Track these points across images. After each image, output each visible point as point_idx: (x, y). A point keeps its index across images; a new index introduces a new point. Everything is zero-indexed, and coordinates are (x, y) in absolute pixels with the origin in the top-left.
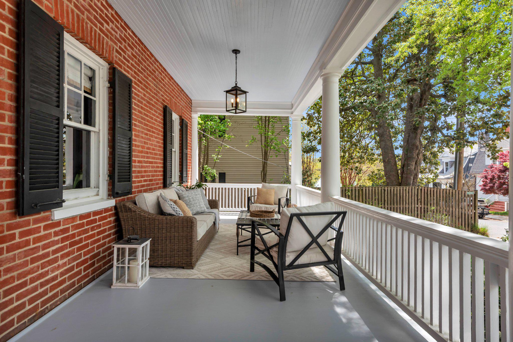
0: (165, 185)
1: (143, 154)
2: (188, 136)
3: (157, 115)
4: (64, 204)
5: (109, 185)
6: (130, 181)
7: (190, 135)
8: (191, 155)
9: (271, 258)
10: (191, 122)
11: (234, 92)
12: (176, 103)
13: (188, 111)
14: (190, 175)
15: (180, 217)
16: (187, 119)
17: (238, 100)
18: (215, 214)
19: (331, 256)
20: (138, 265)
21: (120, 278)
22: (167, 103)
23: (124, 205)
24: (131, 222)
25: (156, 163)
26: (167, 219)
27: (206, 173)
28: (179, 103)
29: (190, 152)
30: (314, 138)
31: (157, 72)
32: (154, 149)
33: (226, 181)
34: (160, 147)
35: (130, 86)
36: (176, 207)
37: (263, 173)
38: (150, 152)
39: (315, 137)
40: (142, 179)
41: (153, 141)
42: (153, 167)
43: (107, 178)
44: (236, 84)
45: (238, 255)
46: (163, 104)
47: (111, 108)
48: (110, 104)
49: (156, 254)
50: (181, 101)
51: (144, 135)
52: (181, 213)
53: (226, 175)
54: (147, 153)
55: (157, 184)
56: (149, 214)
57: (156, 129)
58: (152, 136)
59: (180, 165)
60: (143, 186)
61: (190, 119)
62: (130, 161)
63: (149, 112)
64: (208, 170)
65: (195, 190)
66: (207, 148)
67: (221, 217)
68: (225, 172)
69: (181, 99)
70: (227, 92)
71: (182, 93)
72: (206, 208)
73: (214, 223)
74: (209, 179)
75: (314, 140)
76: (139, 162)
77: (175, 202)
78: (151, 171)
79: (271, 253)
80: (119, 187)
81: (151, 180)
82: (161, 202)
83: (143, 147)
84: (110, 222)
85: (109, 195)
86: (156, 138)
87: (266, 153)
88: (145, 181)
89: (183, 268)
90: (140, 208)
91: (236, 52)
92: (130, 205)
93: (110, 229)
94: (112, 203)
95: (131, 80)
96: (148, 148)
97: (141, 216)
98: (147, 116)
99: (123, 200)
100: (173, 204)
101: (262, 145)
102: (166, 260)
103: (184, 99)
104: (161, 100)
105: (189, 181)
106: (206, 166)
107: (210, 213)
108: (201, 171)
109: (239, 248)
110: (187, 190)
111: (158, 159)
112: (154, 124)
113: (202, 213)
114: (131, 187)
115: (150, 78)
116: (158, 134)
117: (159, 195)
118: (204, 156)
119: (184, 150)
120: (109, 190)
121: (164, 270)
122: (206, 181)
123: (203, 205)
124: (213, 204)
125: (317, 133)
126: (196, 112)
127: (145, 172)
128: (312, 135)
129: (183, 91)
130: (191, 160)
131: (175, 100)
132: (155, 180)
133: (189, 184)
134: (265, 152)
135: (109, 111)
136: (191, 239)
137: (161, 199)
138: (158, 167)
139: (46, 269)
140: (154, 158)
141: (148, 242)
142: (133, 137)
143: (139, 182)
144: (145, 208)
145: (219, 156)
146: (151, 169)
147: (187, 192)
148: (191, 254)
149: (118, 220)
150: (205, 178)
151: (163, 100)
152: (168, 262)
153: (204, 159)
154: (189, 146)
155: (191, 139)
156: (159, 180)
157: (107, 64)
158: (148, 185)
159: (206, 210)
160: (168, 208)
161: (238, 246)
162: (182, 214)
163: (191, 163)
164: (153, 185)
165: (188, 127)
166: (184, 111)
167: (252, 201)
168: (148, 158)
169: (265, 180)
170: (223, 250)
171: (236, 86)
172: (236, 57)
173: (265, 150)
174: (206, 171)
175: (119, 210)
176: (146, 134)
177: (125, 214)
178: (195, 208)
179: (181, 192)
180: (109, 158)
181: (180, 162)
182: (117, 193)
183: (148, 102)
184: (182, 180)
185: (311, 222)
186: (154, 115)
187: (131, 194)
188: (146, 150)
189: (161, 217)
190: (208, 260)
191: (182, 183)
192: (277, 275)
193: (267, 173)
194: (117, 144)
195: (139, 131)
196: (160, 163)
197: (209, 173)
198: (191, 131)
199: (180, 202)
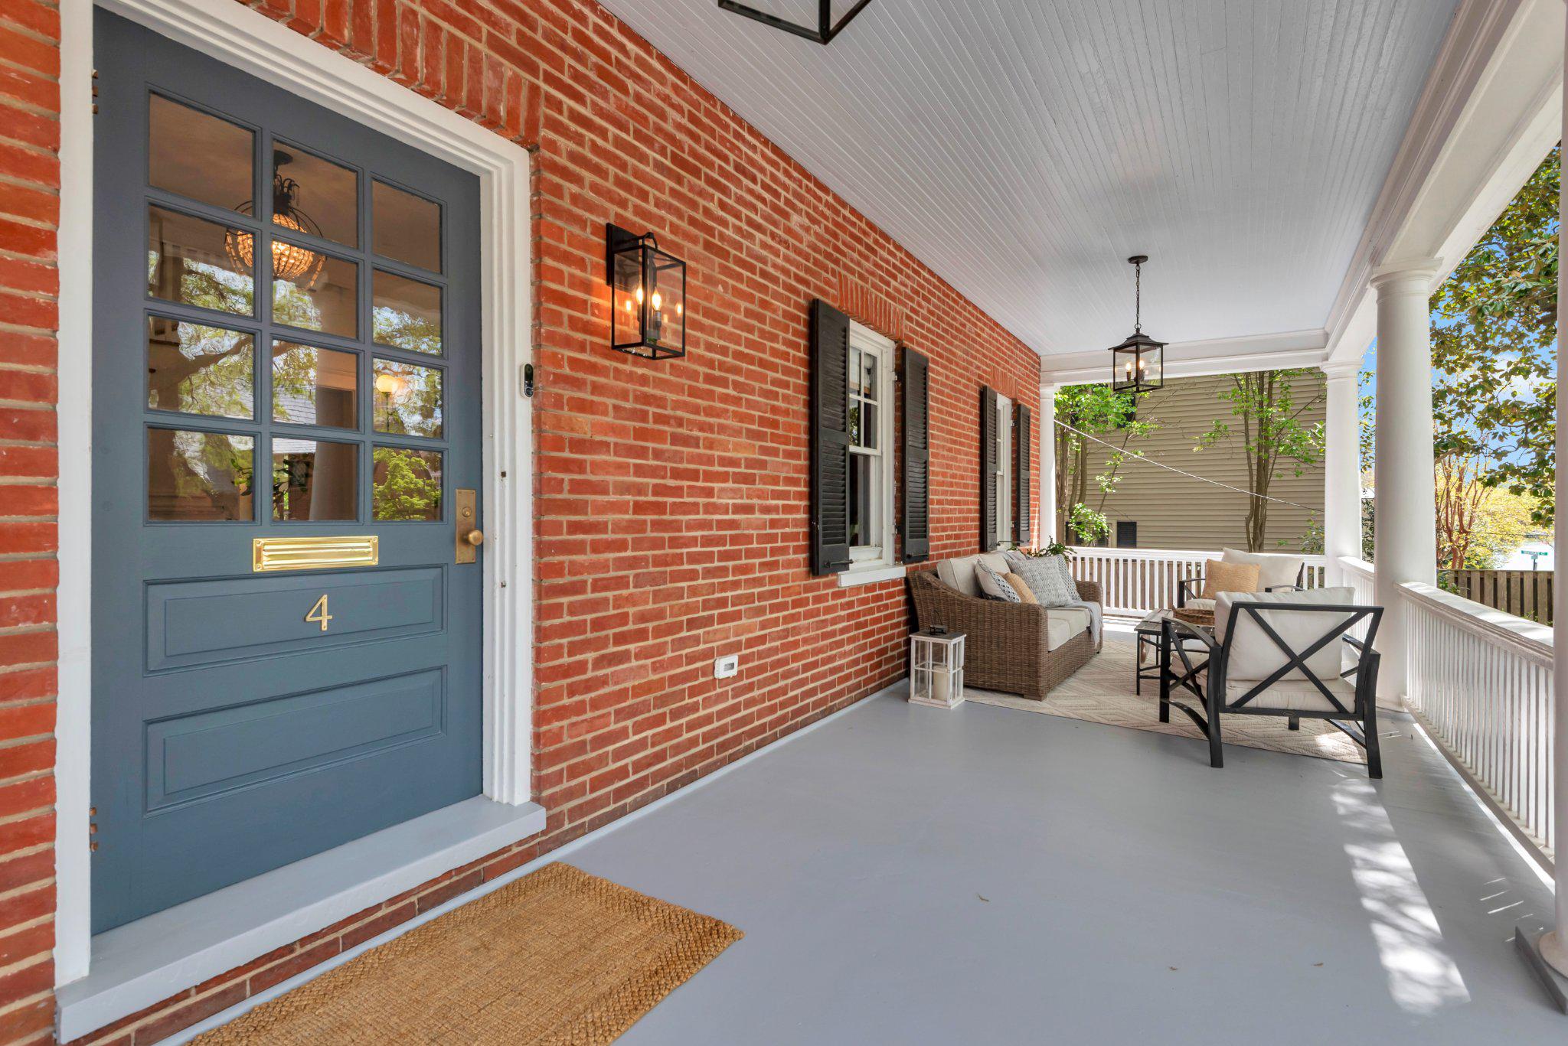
0: (983, 548)
1: (945, 488)
2: (1032, 439)
3: (968, 408)
4: (851, 566)
5: (896, 542)
6: (925, 537)
7: (1035, 437)
8: (1038, 481)
9: (1197, 690)
10: (1037, 407)
11: (1133, 348)
12: (1004, 375)
13: (1031, 384)
14: (1036, 527)
15: (1013, 606)
16: (1028, 402)
17: (1142, 364)
18: (1090, 611)
19: (1349, 703)
20: (948, 671)
21: (921, 690)
22: (987, 381)
23: (919, 577)
24: (931, 607)
25: (966, 503)
26: (991, 605)
27: (1079, 523)
28: (1010, 371)
29: (1035, 475)
30: (1460, 408)
31: (969, 325)
32: (962, 477)
33: (1138, 544)
34: (973, 471)
35: (925, 369)
36: (1006, 584)
37: (1252, 524)
38: (956, 484)
39: (1461, 405)
40: (944, 534)
41: (961, 461)
42: (961, 511)
43: (893, 530)
44: (1138, 330)
45: (1138, 694)
46: (978, 384)
47: (899, 414)
48: (896, 409)
49: (973, 665)
50: (1015, 368)
51: (945, 453)
52: (1016, 597)
53: (1138, 529)
54: (951, 485)
55: (969, 544)
56: (960, 595)
57: (966, 437)
58: (959, 452)
59: (1013, 505)
60: (945, 547)
61: (1035, 400)
62: (925, 502)
63: (954, 407)
64: (1086, 515)
65: (1045, 559)
66: (1082, 458)
67: (1108, 627)
68: (1133, 519)
69: (1016, 361)
70: (1116, 349)
71: (1017, 348)
72: (1070, 598)
73: (1089, 630)
74: (1087, 536)
75: (1461, 415)
76: (939, 502)
77: (1005, 577)
78: (958, 520)
79: (1199, 681)
80: (912, 546)
81: (957, 537)
82: (980, 576)
83: (944, 475)
84: (898, 602)
85: (896, 559)
86: (966, 454)
87: (1263, 466)
88: (949, 537)
89: (1022, 696)
90: (944, 583)
91: (1137, 260)
92: (931, 578)
93: (900, 614)
94: (900, 572)
95: (927, 360)
96: (953, 476)
97: (947, 596)
98: (950, 414)
99: (916, 568)
100: (1001, 579)
101: (1248, 442)
102: (991, 678)
103: (1022, 359)
104: (975, 378)
105: (1035, 540)
106: (1080, 504)
107: (1078, 608)
108: (1067, 519)
109: (1142, 681)
110: (1028, 558)
111: (969, 495)
112: (963, 427)
113: (1061, 607)
114: (928, 546)
115: (956, 342)
116: (970, 447)
117: (975, 562)
118: (1075, 480)
119: (1022, 472)
120: (896, 552)
121: (989, 694)
122: (1080, 542)
123: (1067, 593)
124: (1088, 592)
125: (1470, 392)
126: (1051, 382)
127: (949, 520)
128: (1449, 399)
129: (1019, 342)
130: (1037, 493)
131: (1004, 368)
132: (966, 536)
133: (1034, 547)
134: (1259, 464)
135: (896, 419)
136: (1037, 644)
137: (979, 572)
138: (969, 511)
139: (834, 652)
140: (962, 494)
141: (961, 639)
142: (931, 459)
143: (940, 538)
144: (952, 583)
145: (1116, 480)
146: (958, 515)
147: (1028, 563)
148: (1037, 672)
149: (910, 602)
150: (1077, 535)
151: (980, 377)
152: (994, 682)
153: (1074, 486)
154: (1034, 462)
155: (1038, 444)
156: (972, 536)
157: (893, 343)
158: (953, 545)
159: (1071, 601)
160: (993, 587)
161: (1139, 677)
162: (1018, 600)
163: (1038, 499)
164: (961, 545)
165: (1032, 420)
166: (1023, 386)
167: (1189, 591)
168: (953, 493)
169: (1258, 543)
170: (1106, 684)
171: (1138, 335)
172: (1138, 272)
173: (1259, 458)
174: (1082, 519)
175: (912, 585)
176: (950, 450)
177: (921, 592)
178: (1044, 595)
179: (1016, 561)
180: (896, 497)
181: (1013, 498)
182: (909, 556)
183: (953, 389)
184: (1017, 537)
185: (1288, 625)
186: (963, 410)
187: (928, 560)
188: (949, 480)
189: (981, 601)
190: (1071, 694)
191: (1018, 545)
192: (1205, 718)
193: (1267, 524)
194: (909, 474)
195: (938, 446)
196: (973, 503)
197: (1089, 523)
198: (1039, 427)
199: (1015, 577)
